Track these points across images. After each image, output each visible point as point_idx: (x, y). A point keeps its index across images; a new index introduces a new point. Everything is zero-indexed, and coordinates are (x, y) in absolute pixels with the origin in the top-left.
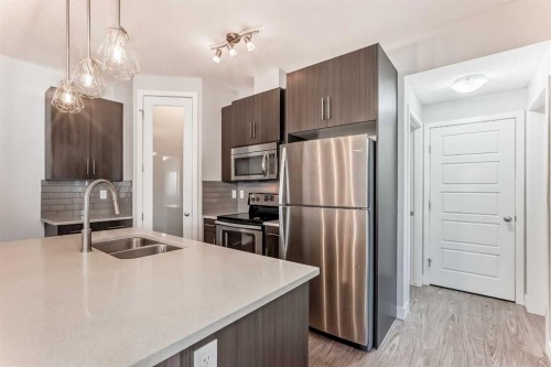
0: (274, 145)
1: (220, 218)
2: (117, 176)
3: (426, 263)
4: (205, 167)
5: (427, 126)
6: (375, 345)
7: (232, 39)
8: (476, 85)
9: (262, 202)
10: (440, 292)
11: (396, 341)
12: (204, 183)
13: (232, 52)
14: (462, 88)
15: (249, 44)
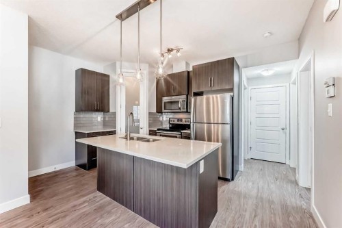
0: (185, 96)
1: (158, 130)
2: (107, 110)
3: (249, 149)
4: (150, 106)
5: (250, 88)
6: (233, 179)
7: (169, 51)
8: (270, 73)
9: (176, 122)
10: (256, 161)
11: (240, 178)
12: (149, 113)
13: (170, 56)
14: (265, 74)
15: (179, 54)
